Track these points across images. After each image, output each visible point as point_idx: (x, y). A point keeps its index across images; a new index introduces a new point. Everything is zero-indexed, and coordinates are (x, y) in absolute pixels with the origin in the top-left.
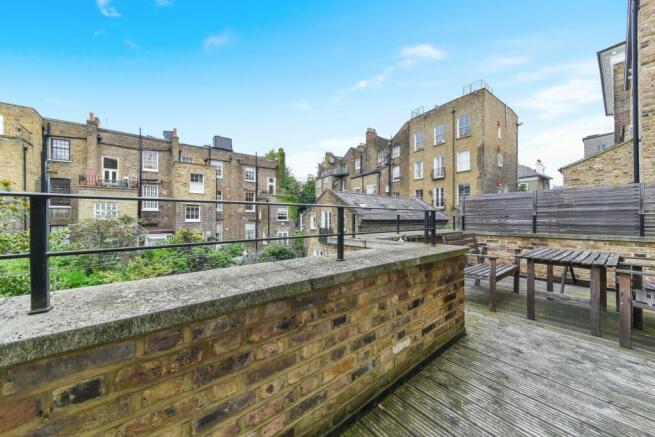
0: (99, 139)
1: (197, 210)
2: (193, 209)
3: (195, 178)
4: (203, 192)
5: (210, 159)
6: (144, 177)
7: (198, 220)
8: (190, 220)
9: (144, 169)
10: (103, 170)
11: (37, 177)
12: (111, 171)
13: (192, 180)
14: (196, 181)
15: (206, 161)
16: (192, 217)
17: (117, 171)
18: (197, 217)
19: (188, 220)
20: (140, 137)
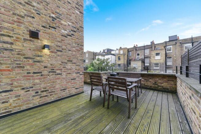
0: (136, 49)
1: (158, 64)
2: (156, 64)
3: (157, 54)
4: (160, 59)
5: (166, 46)
6: (145, 56)
7: (158, 68)
8: (156, 68)
9: (145, 54)
10: (137, 56)
11: (127, 60)
12: (138, 56)
13: (156, 55)
14: (158, 55)
15: (164, 47)
16: (156, 67)
17: (139, 56)
18: (158, 67)
19: (155, 68)
20: (144, 46)
